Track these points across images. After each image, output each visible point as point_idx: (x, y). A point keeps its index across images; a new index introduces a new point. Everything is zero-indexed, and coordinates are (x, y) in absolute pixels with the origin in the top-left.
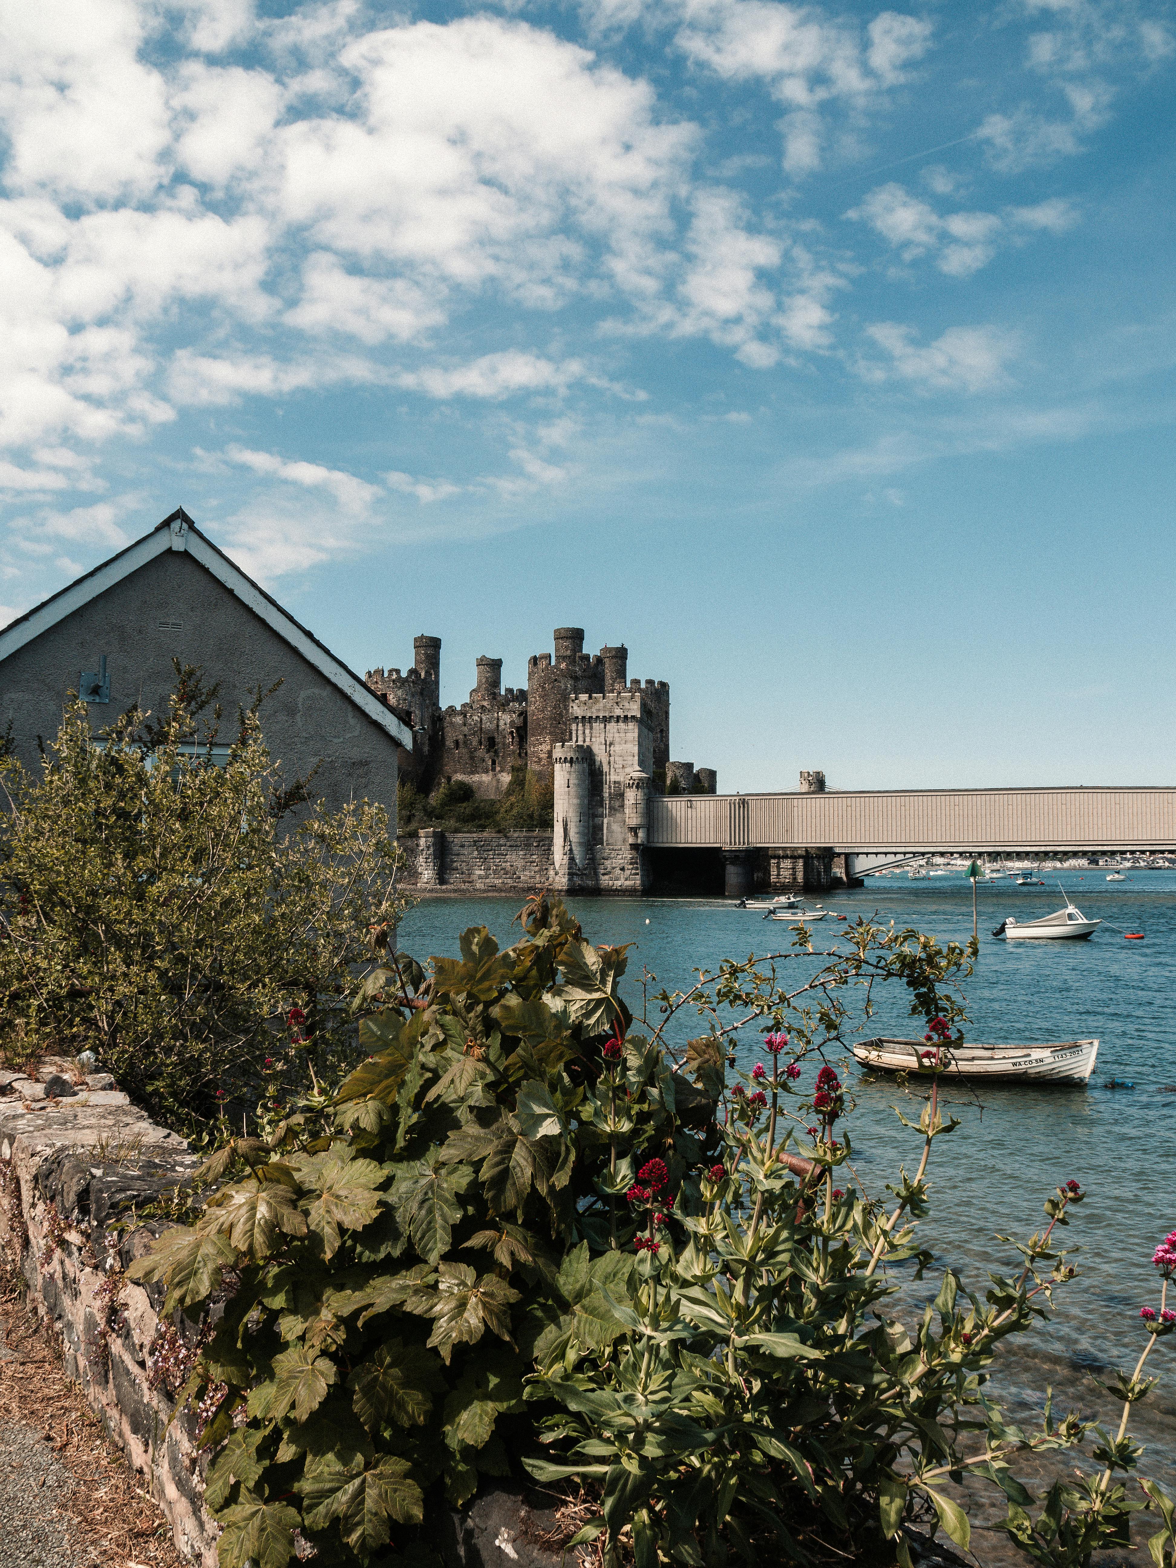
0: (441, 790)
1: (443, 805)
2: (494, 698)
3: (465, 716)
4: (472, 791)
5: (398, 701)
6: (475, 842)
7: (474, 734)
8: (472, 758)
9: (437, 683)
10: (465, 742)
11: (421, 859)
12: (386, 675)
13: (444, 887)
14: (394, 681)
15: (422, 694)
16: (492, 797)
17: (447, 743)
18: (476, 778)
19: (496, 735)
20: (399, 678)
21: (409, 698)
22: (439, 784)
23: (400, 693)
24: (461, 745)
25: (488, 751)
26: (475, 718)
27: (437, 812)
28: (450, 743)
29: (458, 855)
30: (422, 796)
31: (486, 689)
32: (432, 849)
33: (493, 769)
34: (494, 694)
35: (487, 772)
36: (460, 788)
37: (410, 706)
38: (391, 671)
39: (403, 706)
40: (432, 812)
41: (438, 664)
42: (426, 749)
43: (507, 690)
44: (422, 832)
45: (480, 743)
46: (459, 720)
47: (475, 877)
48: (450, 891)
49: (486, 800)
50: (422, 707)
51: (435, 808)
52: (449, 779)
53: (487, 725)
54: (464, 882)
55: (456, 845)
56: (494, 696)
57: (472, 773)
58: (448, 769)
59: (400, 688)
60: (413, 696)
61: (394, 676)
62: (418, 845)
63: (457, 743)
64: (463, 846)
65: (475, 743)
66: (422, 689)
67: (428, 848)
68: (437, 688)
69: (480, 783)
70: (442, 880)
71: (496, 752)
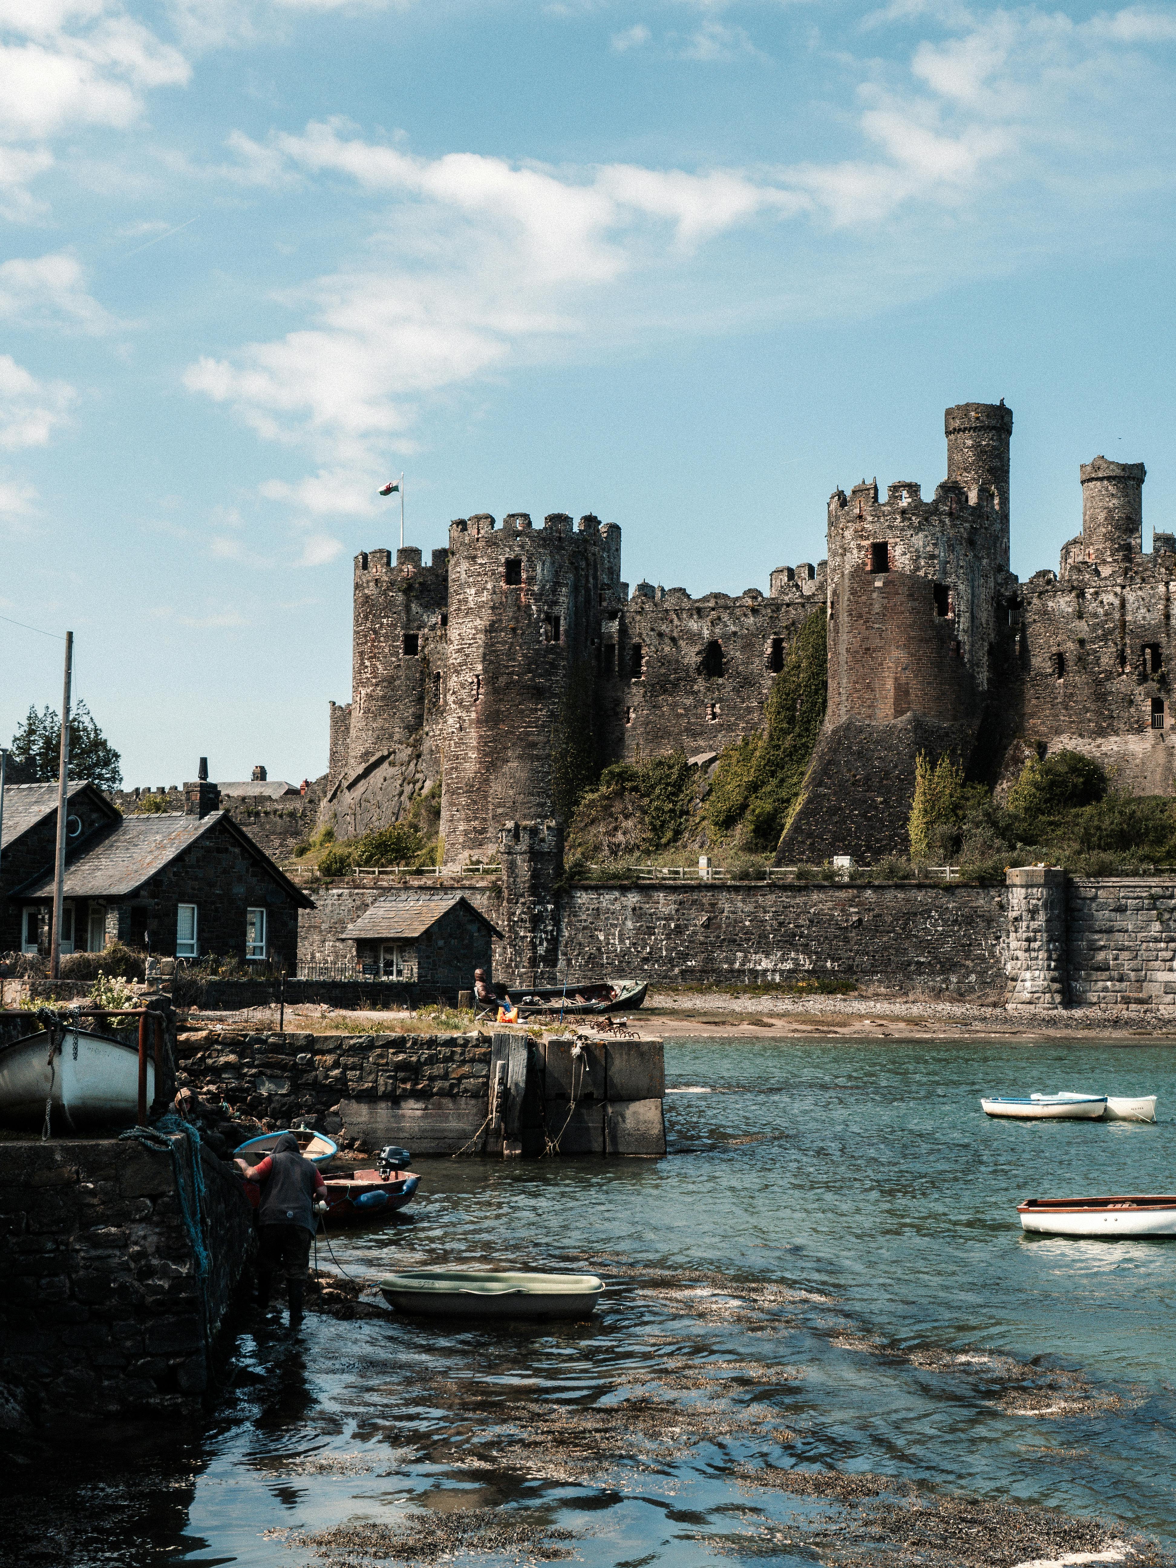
0: (1025, 775)
1: (1033, 811)
2: (1128, 559)
3: (1081, 595)
4: (1103, 779)
5: (915, 560)
6: (1154, 898)
7: (1105, 638)
8: (1101, 697)
9: (1004, 517)
10: (1080, 659)
11: (1014, 942)
12: (883, 498)
13: (1078, 1013)
14: (903, 512)
15: (971, 543)
16: (1158, 792)
17: (1036, 662)
18: (1111, 745)
19: (1163, 639)
20: (918, 506)
21: (940, 552)
22: (1018, 761)
23: (918, 541)
24: (1071, 665)
25: (1143, 678)
26: (1108, 598)
27: (1020, 827)
28: (1040, 662)
29: (1110, 931)
30: (981, 789)
31: (1108, 537)
32: (1042, 917)
33: (1157, 724)
34: (1128, 548)
35: (1140, 730)
36: (1074, 770)
37: (945, 573)
38: (895, 489)
39: (928, 572)
40: (1008, 827)
41: (1008, 472)
42: (983, 677)
43: (1157, 538)
44: (1015, 875)
45: (1122, 659)
46: (1064, 604)
47: (1153, 989)
48: (1090, 1024)
49: (1140, 800)
50: (972, 573)
51: (1016, 817)
52: (1042, 748)
53: (1138, 615)
54: (1127, 1001)
55: (1102, 907)
56: (1128, 552)
57: (1101, 732)
58: (1037, 724)
59: (919, 529)
60: (951, 548)
61: (905, 501)
62: (1002, 907)
63: (1060, 661)
64: (1121, 909)
65: (1107, 659)
66: (973, 531)
67: (1033, 913)
68: (1005, 530)
69: (1124, 758)
70: (1071, 999)
71: (1163, 681)
